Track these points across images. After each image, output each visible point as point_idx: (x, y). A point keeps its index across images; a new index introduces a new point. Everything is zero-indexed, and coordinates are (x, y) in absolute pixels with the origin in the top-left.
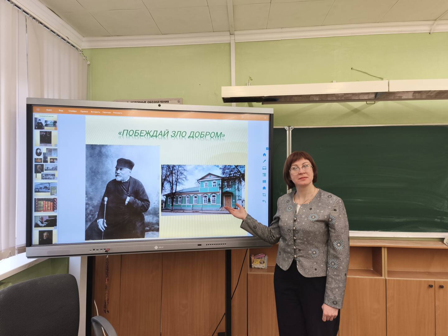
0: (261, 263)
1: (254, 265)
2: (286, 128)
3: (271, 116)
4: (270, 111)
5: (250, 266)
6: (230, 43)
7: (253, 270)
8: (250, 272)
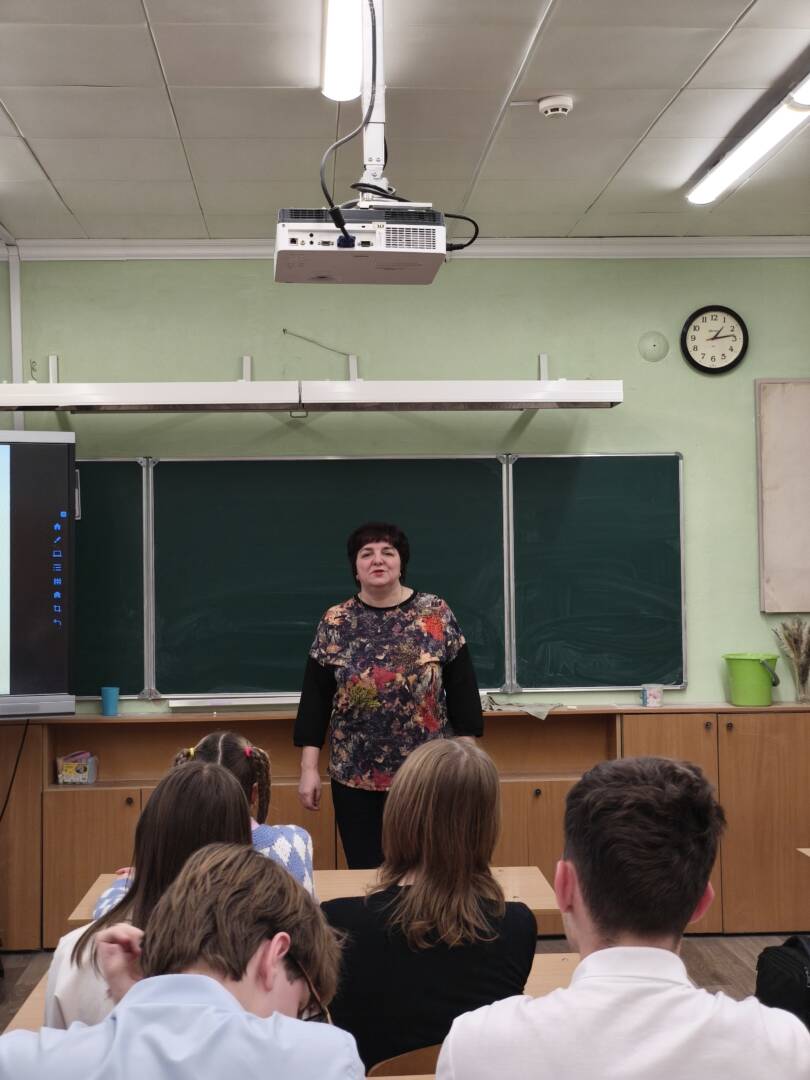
0: (78, 771)
1: (62, 778)
2: (141, 460)
3: (70, 447)
4: (68, 437)
5: (55, 780)
6: (8, 263)
7: (61, 789)
8: (49, 789)
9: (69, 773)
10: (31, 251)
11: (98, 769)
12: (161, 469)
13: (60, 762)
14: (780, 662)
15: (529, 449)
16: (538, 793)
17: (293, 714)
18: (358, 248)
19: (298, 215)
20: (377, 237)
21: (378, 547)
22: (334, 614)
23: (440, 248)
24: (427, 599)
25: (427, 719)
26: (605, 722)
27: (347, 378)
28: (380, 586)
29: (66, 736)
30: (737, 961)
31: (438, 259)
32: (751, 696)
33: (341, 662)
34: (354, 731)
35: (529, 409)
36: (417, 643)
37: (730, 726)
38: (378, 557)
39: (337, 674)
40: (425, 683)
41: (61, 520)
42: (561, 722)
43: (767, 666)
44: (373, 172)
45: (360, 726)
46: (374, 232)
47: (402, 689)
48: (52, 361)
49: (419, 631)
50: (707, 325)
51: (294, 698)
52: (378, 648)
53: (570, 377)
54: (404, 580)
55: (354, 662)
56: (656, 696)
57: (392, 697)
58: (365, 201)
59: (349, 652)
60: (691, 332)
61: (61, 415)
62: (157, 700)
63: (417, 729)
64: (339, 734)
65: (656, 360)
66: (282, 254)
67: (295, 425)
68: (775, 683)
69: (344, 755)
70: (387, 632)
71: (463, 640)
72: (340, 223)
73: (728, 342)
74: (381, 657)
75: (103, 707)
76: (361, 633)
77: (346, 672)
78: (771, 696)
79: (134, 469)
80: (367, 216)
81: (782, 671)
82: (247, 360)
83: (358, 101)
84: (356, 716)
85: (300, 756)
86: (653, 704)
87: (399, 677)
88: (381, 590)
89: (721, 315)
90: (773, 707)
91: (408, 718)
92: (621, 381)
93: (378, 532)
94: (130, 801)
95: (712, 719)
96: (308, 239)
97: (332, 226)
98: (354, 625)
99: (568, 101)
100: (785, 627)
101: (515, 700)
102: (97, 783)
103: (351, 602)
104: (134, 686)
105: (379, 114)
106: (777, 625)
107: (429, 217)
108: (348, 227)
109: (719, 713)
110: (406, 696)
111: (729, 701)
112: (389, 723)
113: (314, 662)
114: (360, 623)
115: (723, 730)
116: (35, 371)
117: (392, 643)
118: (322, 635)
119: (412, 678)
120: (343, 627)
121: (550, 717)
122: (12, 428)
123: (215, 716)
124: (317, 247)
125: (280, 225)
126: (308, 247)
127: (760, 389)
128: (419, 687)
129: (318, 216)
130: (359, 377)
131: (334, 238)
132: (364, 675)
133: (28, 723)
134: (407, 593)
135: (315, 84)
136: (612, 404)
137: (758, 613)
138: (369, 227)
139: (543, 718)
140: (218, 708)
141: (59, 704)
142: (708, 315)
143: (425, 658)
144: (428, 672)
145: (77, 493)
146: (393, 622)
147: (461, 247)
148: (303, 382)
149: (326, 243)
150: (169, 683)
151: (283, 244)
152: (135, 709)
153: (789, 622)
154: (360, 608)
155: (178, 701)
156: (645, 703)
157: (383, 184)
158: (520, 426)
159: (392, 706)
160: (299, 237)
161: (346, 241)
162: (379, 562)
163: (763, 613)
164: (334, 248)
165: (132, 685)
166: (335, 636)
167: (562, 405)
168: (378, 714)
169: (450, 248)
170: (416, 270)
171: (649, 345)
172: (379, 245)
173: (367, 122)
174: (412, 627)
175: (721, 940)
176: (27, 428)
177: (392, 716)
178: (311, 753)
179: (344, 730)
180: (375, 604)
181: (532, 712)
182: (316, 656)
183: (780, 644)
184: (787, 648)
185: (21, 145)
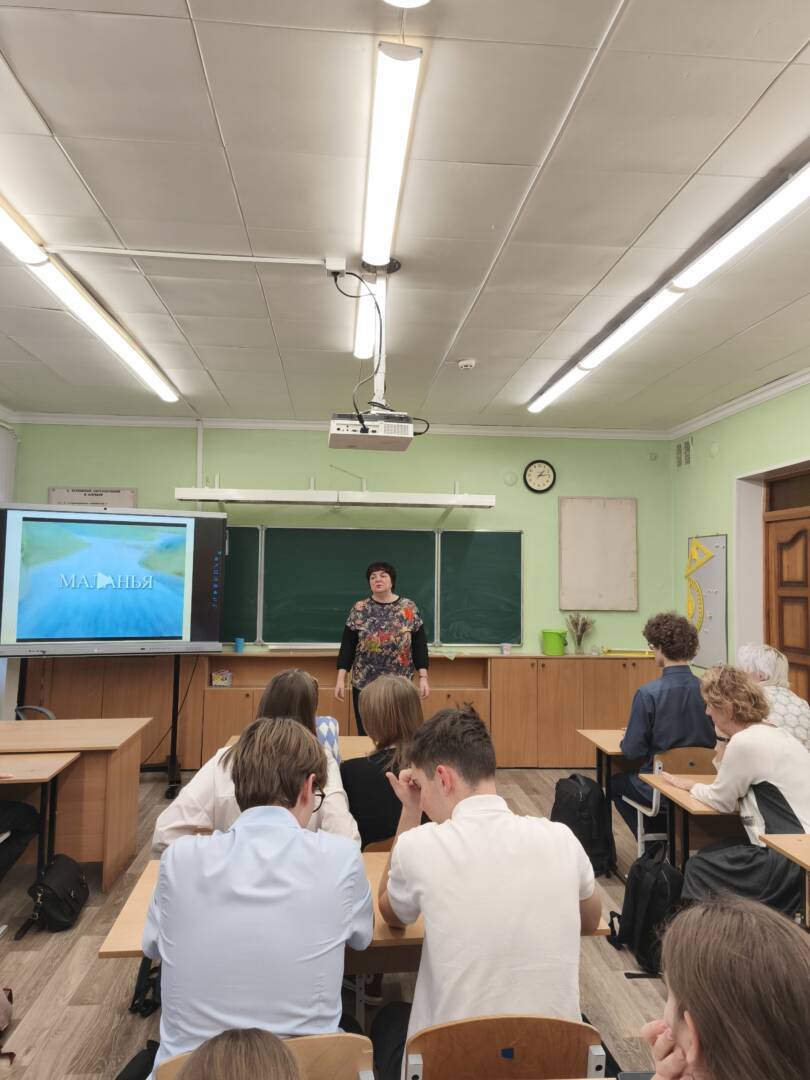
0: (223, 680)
1: (214, 683)
2: (259, 527)
3: (224, 520)
4: (223, 515)
5: (211, 684)
6: (197, 429)
7: (214, 688)
8: (207, 688)
9: (218, 681)
10: (208, 424)
11: (232, 678)
12: (269, 531)
13: (213, 674)
14: (568, 634)
15: (450, 527)
16: (449, 696)
17: (337, 654)
18: (370, 433)
19: (341, 417)
20: (381, 429)
21: (378, 574)
22: (360, 605)
23: (410, 435)
24: (405, 601)
25: (403, 659)
26: (482, 662)
27: (361, 490)
28: (381, 593)
29: (217, 662)
30: (545, 782)
31: (409, 439)
32: (554, 650)
33: (362, 628)
34: (367, 663)
35: (449, 508)
36: (401, 622)
37: (543, 666)
38: (379, 578)
39: (360, 634)
40: (405, 641)
41: (219, 556)
42: (461, 661)
43: (562, 636)
44: (379, 396)
45: (370, 661)
46: (378, 426)
47: (393, 644)
48: (217, 478)
49: (402, 616)
50: (536, 470)
51: (338, 646)
52: (382, 623)
53: (470, 493)
54: (393, 590)
55: (370, 629)
56: (508, 650)
57: (388, 647)
58: (375, 411)
59: (367, 624)
60: (528, 472)
61: (221, 504)
62: (262, 645)
63: (398, 664)
64: (359, 665)
65: (512, 485)
66: (333, 435)
67: (335, 512)
68: (566, 644)
69: (361, 675)
70: (386, 615)
71: (421, 622)
72: (362, 422)
73: (546, 478)
74: (383, 627)
75: (236, 649)
76: (373, 615)
77: (365, 634)
78: (563, 650)
79: (256, 531)
80: (375, 418)
81: (569, 638)
82: (312, 480)
83: (371, 360)
84: (368, 656)
85: (337, 673)
86: (506, 653)
87: (392, 638)
88: (381, 594)
89: (543, 465)
90: (566, 656)
91: (394, 658)
92: (494, 497)
93: (378, 566)
94: (248, 695)
95: (535, 661)
96: (345, 428)
97: (358, 422)
98: (370, 611)
99: (472, 362)
100: (571, 617)
101: (438, 649)
102: (232, 686)
103: (368, 600)
104: (251, 638)
105: (382, 369)
106: (567, 616)
107: (406, 419)
108: (366, 423)
109: (538, 659)
110: (394, 647)
111: (543, 653)
112: (386, 659)
113: (348, 628)
114: (372, 610)
115: (540, 667)
116: (208, 483)
117: (390, 620)
118: (352, 616)
119: (398, 639)
120: (364, 611)
121: (456, 659)
122: (196, 509)
123: (291, 654)
124: (350, 432)
125: (332, 422)
126: (346, 433)
127: (561, 501)
128: (402, 644)
129: (351, 417)
130: (367, 489)
131: (359, 428)
132: (375, 635)
133: (198, 656)
134: (396, 597)
135: (350, 350)
136: (490, 507)
137: (558, 612)
138: (376, 423)
139: (452, 659)
140: (293, 650)
141: (215, 647)
142: (537, 465)
143: (405, 629)
144: (406, 636)
145: (227, 542)
146: (389, 610)
147: (420, 434)
148: (341, 493)
149: (354, 431)
150: (269, 637)
151: (333, 430)
152: (251, 649)
153: (572, 614)
154: (373, 603)
155: (272, 646)
156: (502, 653)
157: (383, 403)
158: (444, 516)
159: (386, 652)
160: (341, 427)
161: (365, 430)
162: (381, 581)
163: (561, 610)
164: (359, 433)
165: (251, 637)
166: (360, 616)
167: (465, 506)
168: (380, 655)
169: (415, 434)
170: (398, 445)
171: (508, 478)
172: (381, 432)
173: (376, 372)
174: (399, 614)
175: (537, 771)
176: (203, 510)
177: (387, 657)
178: (342, 672)
179: (362, 663)
180: (381, 602)
181: (447, 656)
182: (349, 625)
183: (568, 626)
184: (572, 628)
185: (205, 373)
